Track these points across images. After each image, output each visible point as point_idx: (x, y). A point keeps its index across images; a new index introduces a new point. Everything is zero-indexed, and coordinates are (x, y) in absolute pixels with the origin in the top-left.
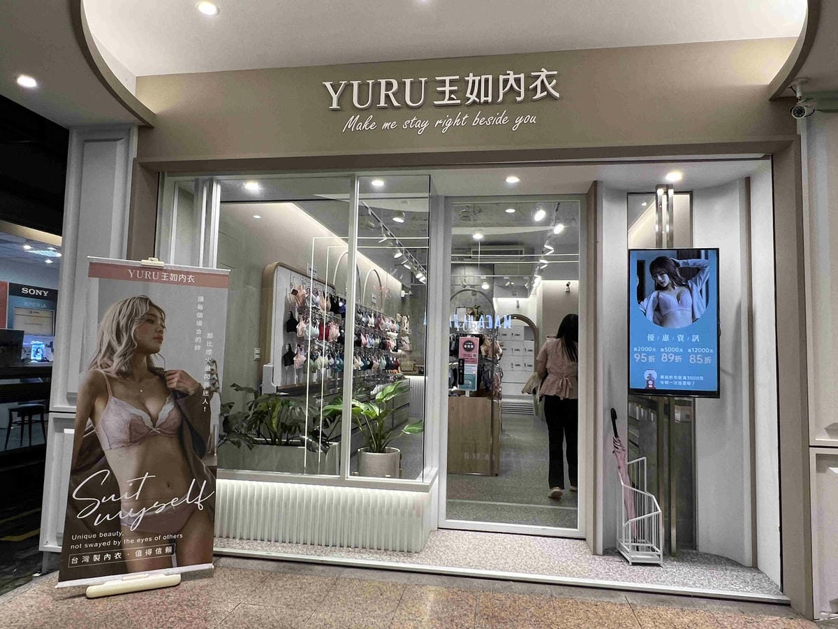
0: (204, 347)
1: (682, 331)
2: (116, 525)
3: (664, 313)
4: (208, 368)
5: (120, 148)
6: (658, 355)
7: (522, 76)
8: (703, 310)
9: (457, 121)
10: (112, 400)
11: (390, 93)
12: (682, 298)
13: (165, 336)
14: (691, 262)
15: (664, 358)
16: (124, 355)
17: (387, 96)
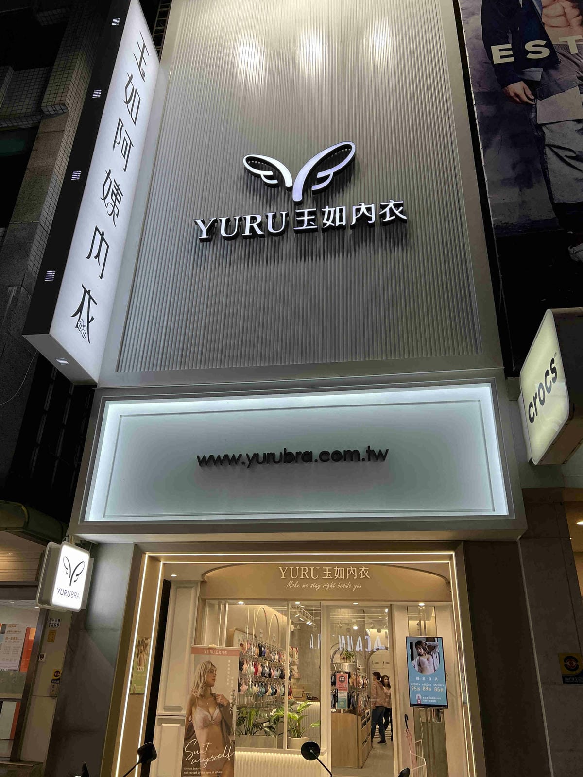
0: (230, 683)
1: (430, 676)
2: (198, 765)
3: (422, 667)
4: (232, 693)
5: (193, 590)
6: (421, 687)
7: (355, 569)
8: (438, 666)
9: (332, 585)
10: (198, 707)
11: (305, 573)
12: (429, 660)
13: (216, 678)
14: (432, 643)
15: (424, 689)
16: (202, 687)
17: (304, 574)
